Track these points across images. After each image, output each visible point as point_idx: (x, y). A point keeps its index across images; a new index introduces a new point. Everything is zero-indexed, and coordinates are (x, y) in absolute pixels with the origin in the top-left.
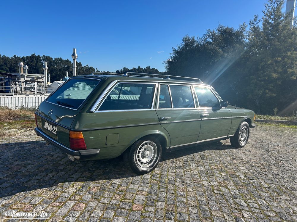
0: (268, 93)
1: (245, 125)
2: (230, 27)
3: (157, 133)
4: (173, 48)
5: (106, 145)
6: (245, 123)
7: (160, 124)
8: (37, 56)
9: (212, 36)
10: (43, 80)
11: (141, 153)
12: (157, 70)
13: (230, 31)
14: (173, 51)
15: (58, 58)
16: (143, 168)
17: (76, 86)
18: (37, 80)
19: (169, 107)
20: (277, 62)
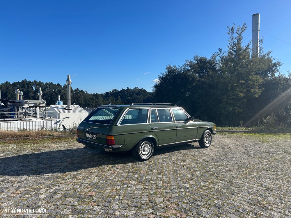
0: (237, 109)
1: (208, 132)
2: (204, 57)
3: (151, 137)
4: (159, 76)
5: (125, 143)
6: (208, 131)
7: (152, 131)
8: (28, 81)
9: (190, 64)
10: (44, 105)
11: (142, 148)
12: (145, 90)
13: (204, 60)
14: (159, 77)
15: (49, 83)
16: (144, 157)
17: (70, 108)
18: (39, 106)
19: (157, 122)
20: (242, 84)
